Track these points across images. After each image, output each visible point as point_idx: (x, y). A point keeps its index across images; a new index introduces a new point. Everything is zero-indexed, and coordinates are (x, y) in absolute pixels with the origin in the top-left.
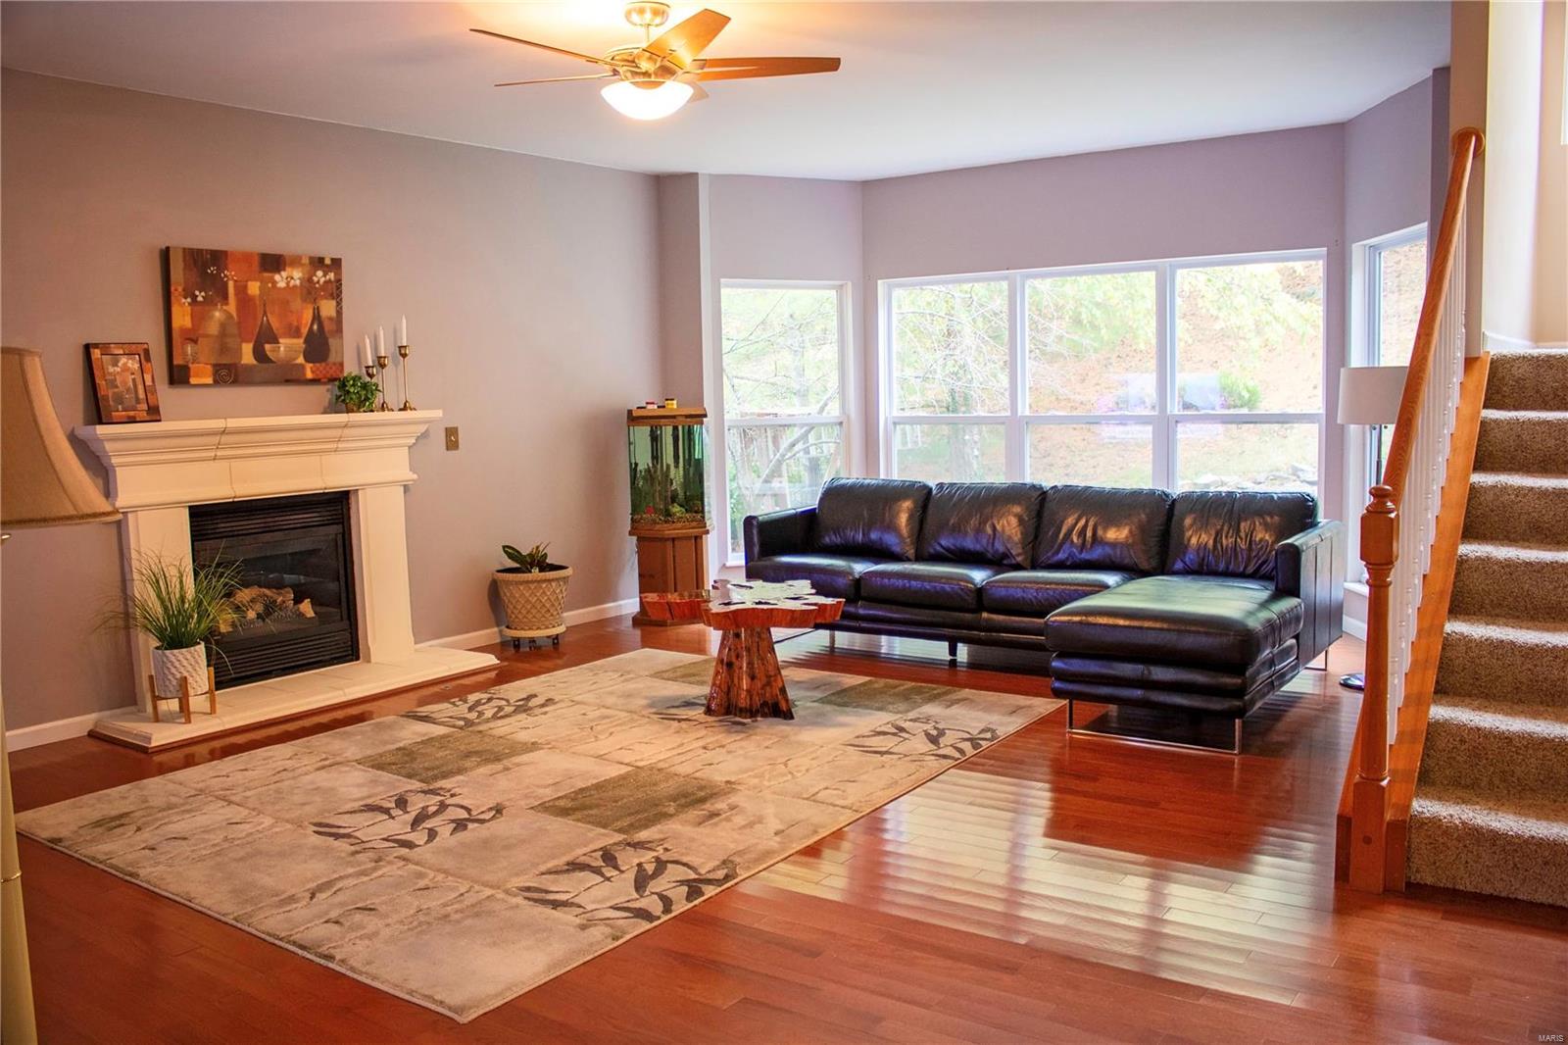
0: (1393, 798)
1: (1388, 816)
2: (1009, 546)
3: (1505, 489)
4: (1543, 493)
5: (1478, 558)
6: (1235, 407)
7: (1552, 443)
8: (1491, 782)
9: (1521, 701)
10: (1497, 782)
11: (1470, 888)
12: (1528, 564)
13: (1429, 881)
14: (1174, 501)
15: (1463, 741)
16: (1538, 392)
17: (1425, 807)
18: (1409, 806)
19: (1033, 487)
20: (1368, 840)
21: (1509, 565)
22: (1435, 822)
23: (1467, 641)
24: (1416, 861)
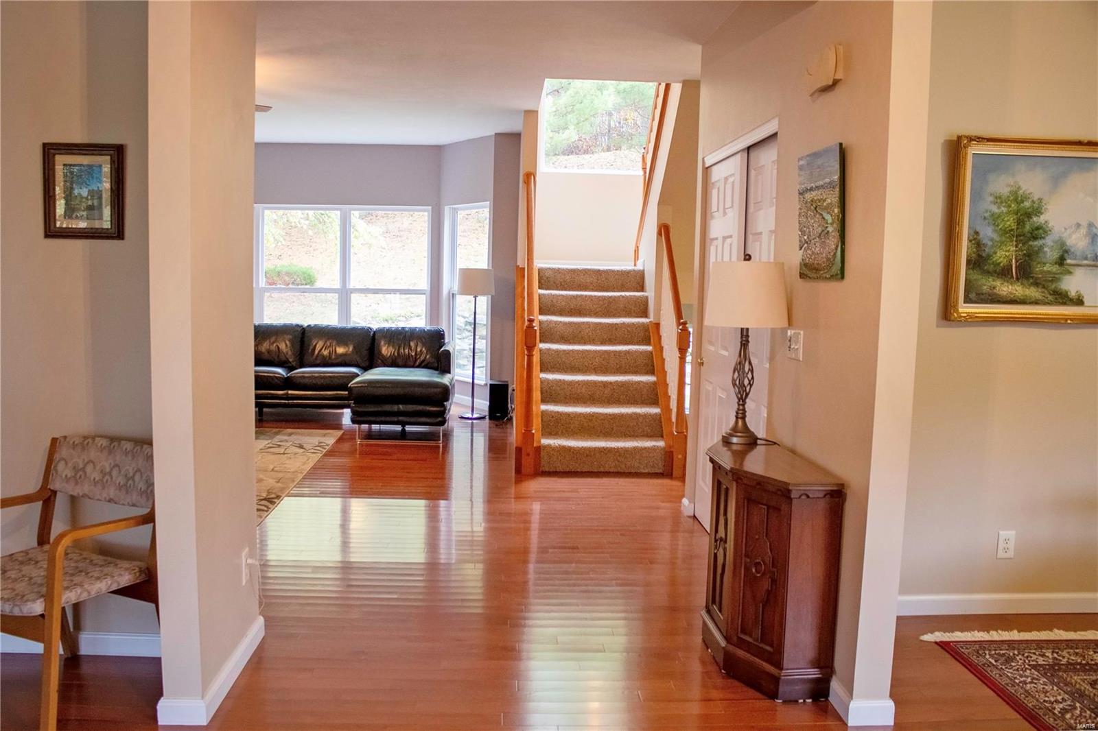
0: (536, 437)
1: (535, 445)
2: (287, 356)
3: (551, 322)
4: (565, 324)
5: (546, 349)
6: (302, 285)
7: (563, 303)
8: (562, 432)
9: (567, 403)
10: (564, 431)
11: (562, 470)
12: (564, 351)
13: (547, 470)
14: (375, 332)
15: (553, 417)
16: (554, 283)
17: (545, 441)
18: (540, 441)
19: (297, 325)
20: (528, 455)
21: (557, 351)
22: (549, 446)
23: (548, 380)
24: (543, 463)
